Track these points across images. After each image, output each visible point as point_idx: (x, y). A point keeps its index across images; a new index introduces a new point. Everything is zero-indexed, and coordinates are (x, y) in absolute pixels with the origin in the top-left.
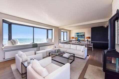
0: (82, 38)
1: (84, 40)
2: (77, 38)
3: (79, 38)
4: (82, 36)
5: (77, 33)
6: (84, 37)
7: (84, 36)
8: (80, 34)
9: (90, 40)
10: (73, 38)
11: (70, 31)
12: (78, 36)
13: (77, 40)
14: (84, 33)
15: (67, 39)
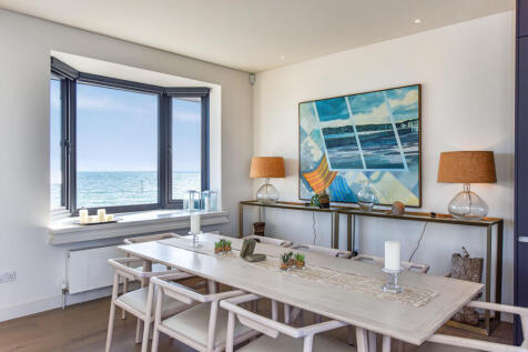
0: (388, 174)
1: (412, 199)
2: (328, 177)
3: (352, 177)
4: (380, 137)
5: (330, 107)
6: (418, 160)
7: (411, 133)
8: (356, 120)
9: (496, 199)
10: (277, 167)
11: (251, 76)
12: (334, 140)
13: (324, 204)
14: (412, 95)
15: (205, 186)
